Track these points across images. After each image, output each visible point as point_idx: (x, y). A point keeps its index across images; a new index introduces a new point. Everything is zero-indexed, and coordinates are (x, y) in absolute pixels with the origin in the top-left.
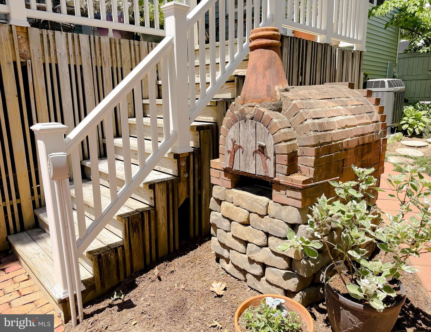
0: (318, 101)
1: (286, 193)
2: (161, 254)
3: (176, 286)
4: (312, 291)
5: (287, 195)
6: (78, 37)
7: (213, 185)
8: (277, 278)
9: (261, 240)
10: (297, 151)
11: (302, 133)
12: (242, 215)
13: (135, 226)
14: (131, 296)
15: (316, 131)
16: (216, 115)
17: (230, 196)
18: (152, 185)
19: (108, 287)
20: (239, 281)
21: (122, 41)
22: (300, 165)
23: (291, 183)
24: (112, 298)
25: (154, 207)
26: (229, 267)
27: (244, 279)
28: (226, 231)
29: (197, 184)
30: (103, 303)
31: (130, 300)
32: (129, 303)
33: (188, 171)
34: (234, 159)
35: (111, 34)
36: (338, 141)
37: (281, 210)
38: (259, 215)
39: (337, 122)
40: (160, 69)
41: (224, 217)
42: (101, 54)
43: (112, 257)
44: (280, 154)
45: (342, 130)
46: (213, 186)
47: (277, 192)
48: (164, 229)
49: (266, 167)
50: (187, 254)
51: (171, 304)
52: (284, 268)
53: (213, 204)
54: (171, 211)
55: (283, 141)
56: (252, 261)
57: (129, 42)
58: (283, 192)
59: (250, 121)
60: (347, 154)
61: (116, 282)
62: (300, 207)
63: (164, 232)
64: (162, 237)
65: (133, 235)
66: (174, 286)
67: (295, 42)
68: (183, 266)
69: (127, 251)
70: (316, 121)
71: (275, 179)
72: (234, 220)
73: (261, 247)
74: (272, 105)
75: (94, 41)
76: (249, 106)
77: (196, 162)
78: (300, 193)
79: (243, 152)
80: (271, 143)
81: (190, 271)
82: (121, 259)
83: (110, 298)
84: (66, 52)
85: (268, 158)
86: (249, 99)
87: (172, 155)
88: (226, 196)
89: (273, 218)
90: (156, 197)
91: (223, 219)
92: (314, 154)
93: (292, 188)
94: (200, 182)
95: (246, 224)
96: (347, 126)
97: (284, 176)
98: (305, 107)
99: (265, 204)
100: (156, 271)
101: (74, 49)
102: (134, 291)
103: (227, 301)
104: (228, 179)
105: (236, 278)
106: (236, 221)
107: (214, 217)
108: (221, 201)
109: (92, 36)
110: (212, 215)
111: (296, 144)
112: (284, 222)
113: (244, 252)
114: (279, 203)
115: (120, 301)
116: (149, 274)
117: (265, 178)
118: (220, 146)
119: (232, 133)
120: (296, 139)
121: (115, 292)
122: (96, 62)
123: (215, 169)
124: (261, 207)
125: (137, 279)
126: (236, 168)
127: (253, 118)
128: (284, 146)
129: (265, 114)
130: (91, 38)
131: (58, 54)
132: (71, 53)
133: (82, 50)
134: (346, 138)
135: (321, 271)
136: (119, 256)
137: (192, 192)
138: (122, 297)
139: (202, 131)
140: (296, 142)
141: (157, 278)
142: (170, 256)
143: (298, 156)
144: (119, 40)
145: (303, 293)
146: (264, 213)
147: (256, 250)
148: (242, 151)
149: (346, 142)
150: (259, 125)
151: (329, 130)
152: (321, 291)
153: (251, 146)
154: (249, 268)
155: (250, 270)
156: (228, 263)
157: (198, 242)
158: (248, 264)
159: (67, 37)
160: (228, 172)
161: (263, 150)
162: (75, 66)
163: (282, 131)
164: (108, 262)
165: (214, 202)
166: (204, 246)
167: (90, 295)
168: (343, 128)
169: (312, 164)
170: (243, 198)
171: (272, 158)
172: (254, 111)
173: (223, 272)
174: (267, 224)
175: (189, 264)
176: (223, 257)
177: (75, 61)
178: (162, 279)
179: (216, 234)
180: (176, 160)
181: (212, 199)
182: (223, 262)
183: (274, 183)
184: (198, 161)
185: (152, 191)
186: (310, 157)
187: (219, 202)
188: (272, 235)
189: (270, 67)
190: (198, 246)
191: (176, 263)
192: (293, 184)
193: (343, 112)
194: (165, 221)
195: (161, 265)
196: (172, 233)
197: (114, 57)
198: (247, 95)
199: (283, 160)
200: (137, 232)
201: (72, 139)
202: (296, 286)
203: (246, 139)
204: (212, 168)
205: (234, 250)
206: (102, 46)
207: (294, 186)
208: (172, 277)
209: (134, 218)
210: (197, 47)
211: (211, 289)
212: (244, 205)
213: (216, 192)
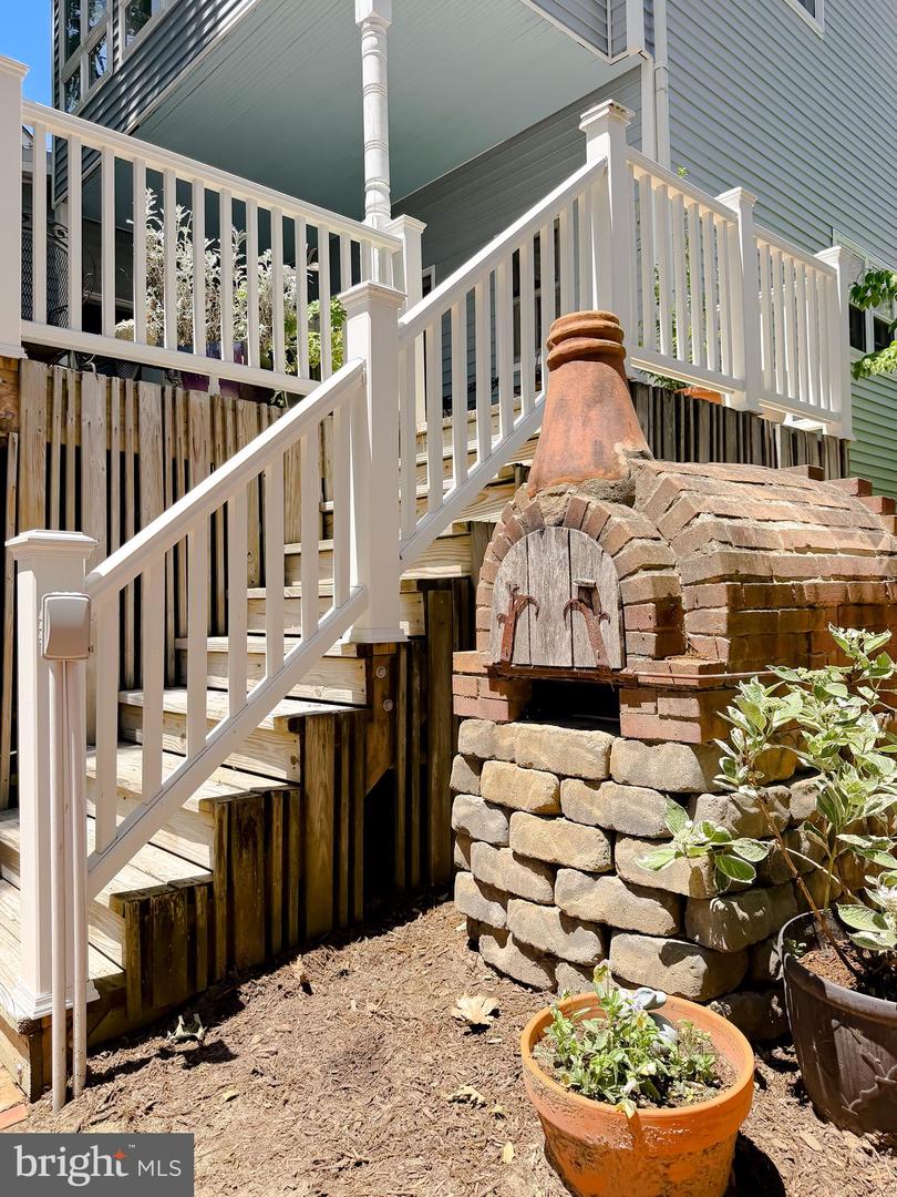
0: (727, 483)
1: (656, 708)
2: (313, 925)
3: (354, 1008)
4: (749, 1004)
5: (660, 712)
6: (136, 389)
7: (461, 719)
8: (643, 962)
9: (594, 855)
10: (679, 599)
11: (690, 549)
12: (539, 788)
13: (245, 830)
14: (225, 1031)
15: (726, 543)
16: (468, 559)
17: (505, 742)
18: (298, 723)
19: (160, 1001)
20: (536, 995)
21: (241, 404)
22: (691, 636)
23: (669, 674)
24: (169, 1033)
25: (300, 785)
26: (505, 956)
27: (549, 984)
28: (497, 846)
29: (416, 733)
30: (144, 1047)
31: (221, 1042)
32: (217, 1050)
33: (393, 696)
34: (514, 634)
35: (214, 388)
36: (789, 579)
37: (646, 759)
38: (588, 782)
39: (783, 532)
40: (331, 476)
41: (490, 804)
42: (187, 432)
43: (180, 912)
44: (636, 603)
45: (795, 554)
46: (460, 723)
47: (631, 710)
48: (325, 849)
49: (598, 642)
50: (386, 933)
51: (339, 1048)
52: (662, 932)
53: (459, 774)
54: (345, 799)
55: (640, 567)
56: (570, 923)
57: (259, 408)
58: (648, 706)
59: (553, 529)
60: (817, 621)
61: (184, 991)
62: (697, 739)
63: (324, 862)
64: (317, 874)
65: (241, 857)
66: (347, 1006)
67: (666, 400)
68: (375, 961)
69: (222, 899)
70: (726, 521)
71: (624, 671)
72: (518, 807)
73: (595, 875)
74: (609, 489)
75: (174, 399)
76: (552, 495)
77: (416, 671)
78: (694, 701)
79: (537, 614)
80: (610, 577)
81: (394, 974)
82: (202, 922)
83: (165, 1036)
84: (104, 420)
85: (604, 616)
86: (551, 478)
87: (354, 648)
88: (494, 744)
89: (626, 783)
90: (307, 755)
91: (486, 810)
92: (725, 599)
93: (673, 691)
94: (426, 730)
95: (551, 812)
96: (808, 546)
97: (650, 660)
98: (693, 488)
99: (601, 748)
100: (298, 967)
101: (123, 415)
102: (233, 1019)
103: (500, 1040)
104: (501, 695)
105: (526, 986)
106: (524, 808)
107: (462, 812)
108: (482, 761)
109: (169, 389)
110: (458, 805)
111: (675, 579)
112: (657, 790)
113: (547, 899)
114: (641, 740)
115: (191, 1045)
116: (279, 975)
117: (598, 675)
118: (479, 610)
119: (506, 571)
120: (677, 569)
121: (180, 1018)
122: (175, 449)
123: (465, 674)
124: (590, 757)
125: (244, 988)
126: (520, 658)
127: (562, 522)
128: (644, 580)
129: (592, 506)
130: (166, 393)
131: (84, 424)
132: (116, 423)
133: (143, 417)
134: (810, 578)
135: (769, 941)
136: (199, 911)
137: (402, 753)
138: (198, 1035)
139: (431, 593)
140: (676, 575)
141: (301, 988)
142: (340, 936)
143: (685, 612)
144: (234, 402)
145: (723, 1006)
146: (601, 774)
147: (581, 885)
148: (535, 610)
149: (809, 586)
150: (577, 537)
151: (762, 549)
152: (774, 1006)
153: (557, 593)
154: (561, 945)
155: (564, 950)
156: (502, 945)
157: (418, 902)
158: (559, 932)
159: (109, 387)
160: (500, 676)
161: (590, 598)
162: (123, 455)
163: (637, 542)
164: (168, 926)
165: (463, 767)
166: (436, 915)
167: (110, 1020)
168: (798, 550)
169: (723, 627)
170: (541, 739)
171: (615, 614)
172: (563, 504)
173: (490, 973)
174: (608, 804)
175: (392, 955)
176: (489, 930)
177: (124, 442)
178: (314, 991)
179: (469, 863)
180: (362, 662)
181: (458, 758)
182: (487, 943)
183: (622, 687)
184: (421, 670)
185: (297, 738)
186: (716, 610)
187: (476, 764)
188: (624, 835)
189: (600, 401)
190: (418, 914)
191: (355, 953)
192: (673, 678)
193: (797, 516)
194: (328, 828)
195: (312, 954)
196: (346, 868)
197: (219, 441)
198: (545, 470)
199: (645, 617)
200: (251, 848)
201: (103, 575)
202: (700, 982)
203: (546, 577)
204: (457, 673)
205: (520, 897)
206: (191, 413)
207: (677, 682)
208: (344, 986)
209: (245, 805)
210: (422, 427)
211: (455, 1013)
212: (545, 760)
213: (469, 738)
